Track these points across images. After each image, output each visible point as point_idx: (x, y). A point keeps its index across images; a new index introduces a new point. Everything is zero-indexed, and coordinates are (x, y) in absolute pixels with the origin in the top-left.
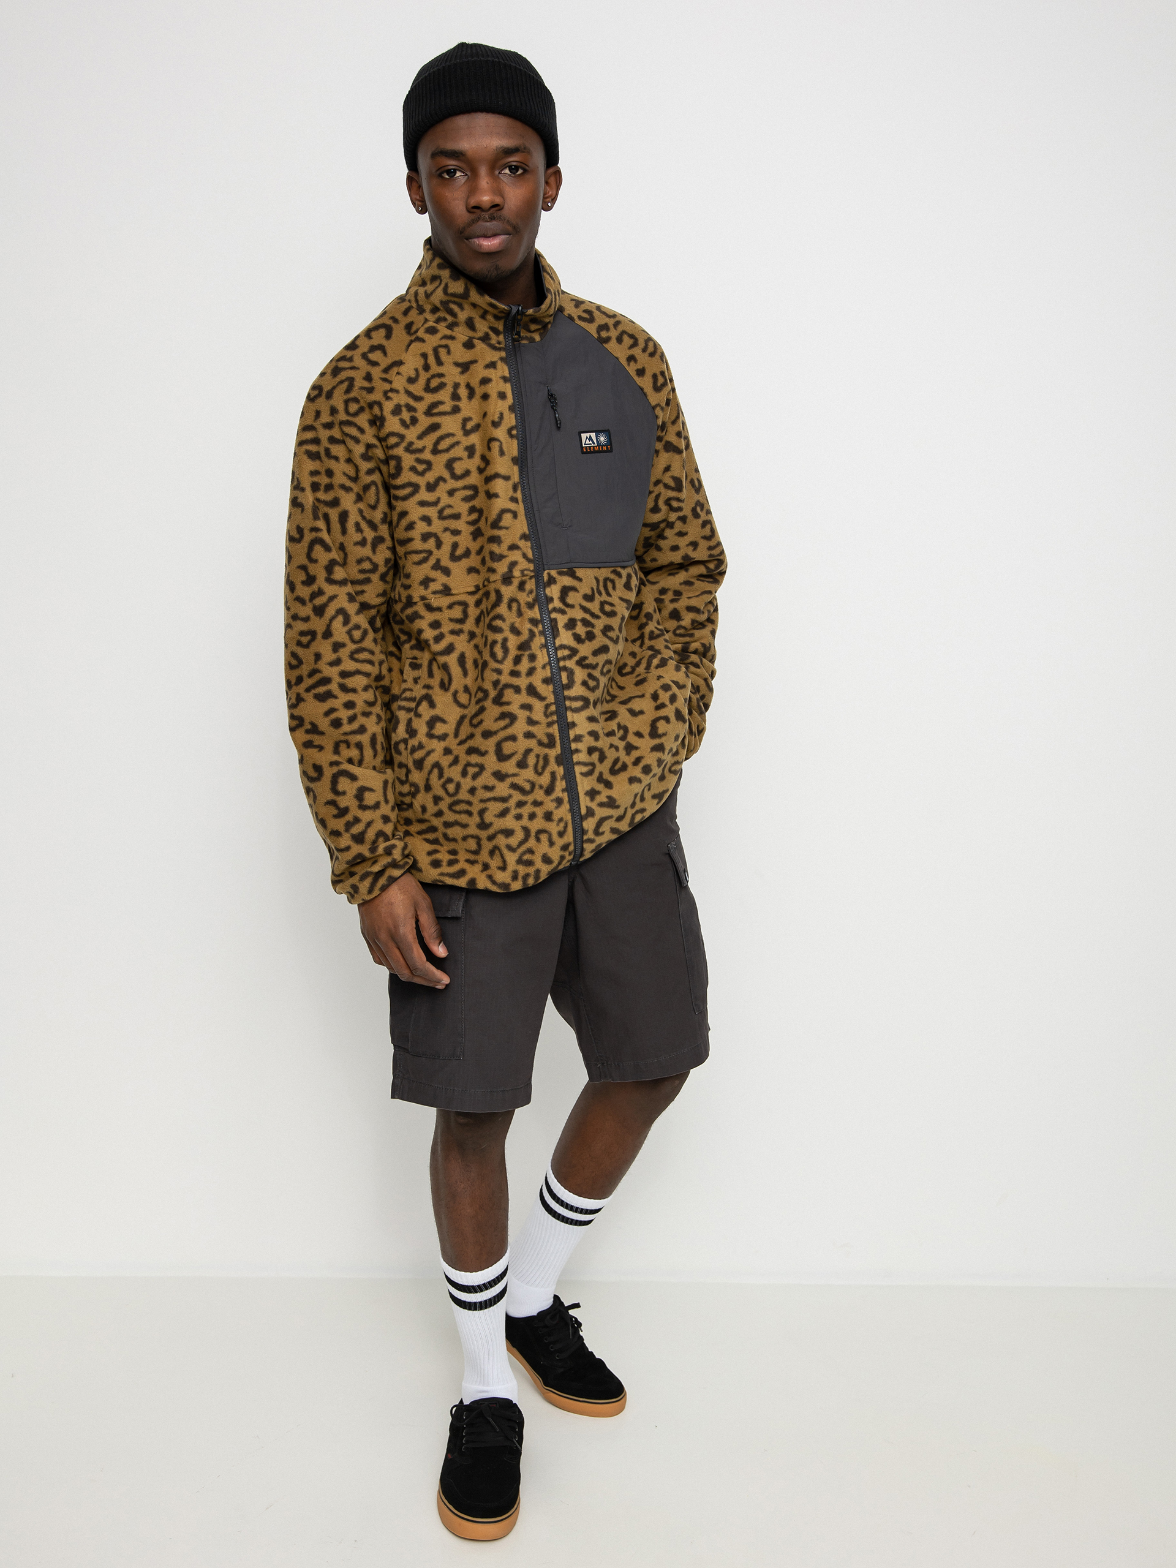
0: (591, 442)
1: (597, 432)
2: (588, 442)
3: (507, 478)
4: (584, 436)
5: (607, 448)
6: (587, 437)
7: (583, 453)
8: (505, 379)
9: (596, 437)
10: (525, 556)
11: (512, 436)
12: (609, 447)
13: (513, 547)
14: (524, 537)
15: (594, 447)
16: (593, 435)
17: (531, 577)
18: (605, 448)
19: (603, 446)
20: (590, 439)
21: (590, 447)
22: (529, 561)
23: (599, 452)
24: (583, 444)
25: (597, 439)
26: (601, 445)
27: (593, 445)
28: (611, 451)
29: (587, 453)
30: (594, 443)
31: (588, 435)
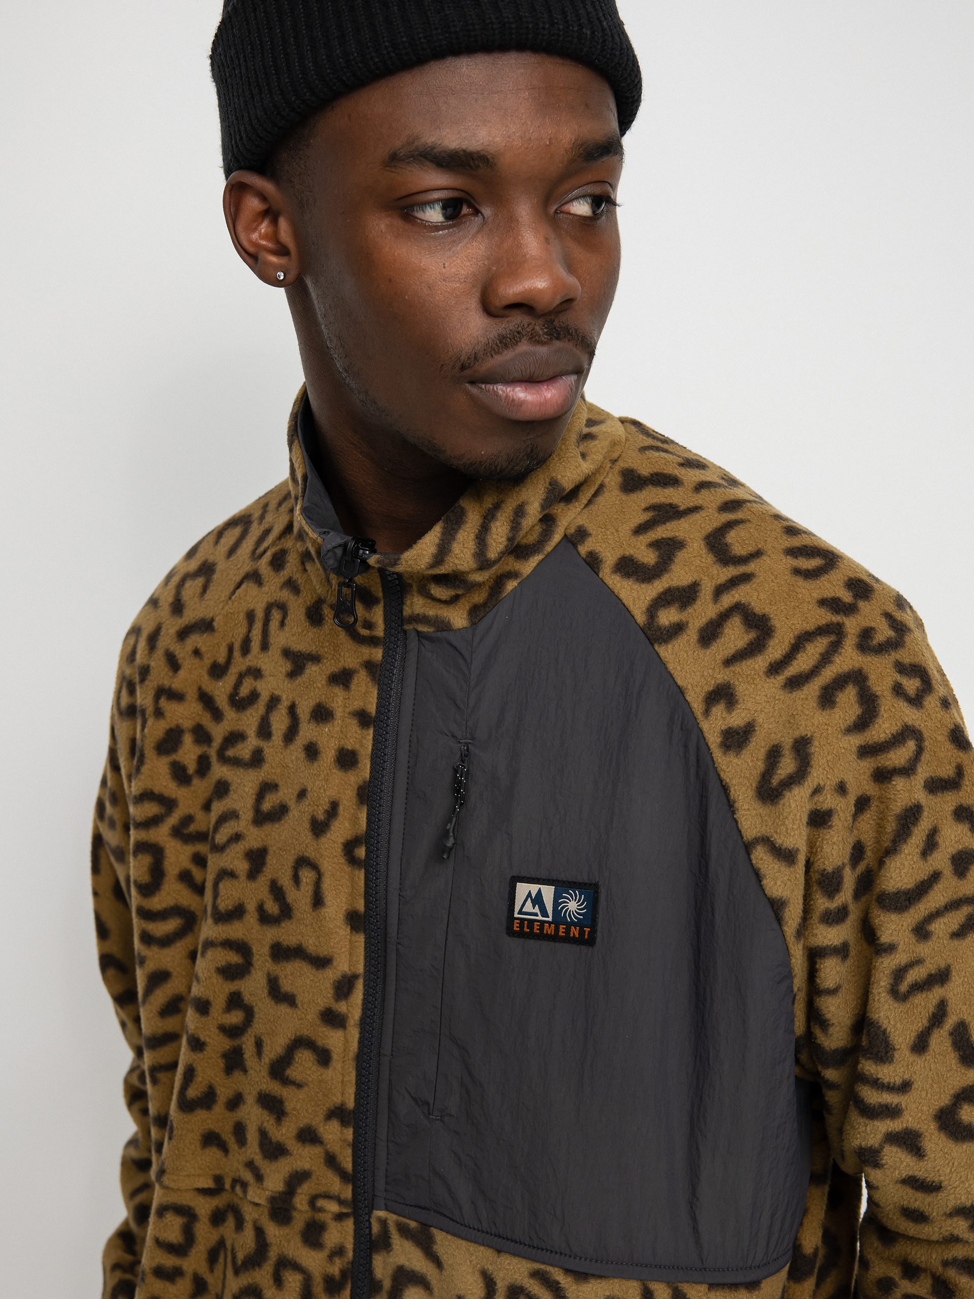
0: (537, 910)
1: (563, 886)
2: (529, 907)
3: (321, 962)
4: (523, 890)
5: (582, 933)
6: (529, 895)
7: (510, 932)
8: (363, 718)
9: (557, 897)
10: (331, 1161)
11: (352, 860)
12: (587, 930)
13: (308, 1136)
14: (338, 1113)
15: (542, 923)
16: (548, 892)
17: (340, 1217)
18: (575, 932)
19: (569, 925)
20: (538, 900)
21: (531, 922)
22: (344, 1176)
23: (555, 938)
24: (517, 909)
25: (556, 903)
26: (566, 923)
27: (540, 918)
28: (590, 942)
29: (521, 934)
30: (544, 913)
31: (534, 888)
